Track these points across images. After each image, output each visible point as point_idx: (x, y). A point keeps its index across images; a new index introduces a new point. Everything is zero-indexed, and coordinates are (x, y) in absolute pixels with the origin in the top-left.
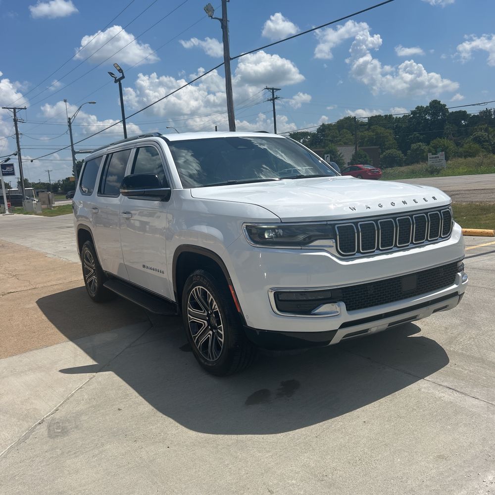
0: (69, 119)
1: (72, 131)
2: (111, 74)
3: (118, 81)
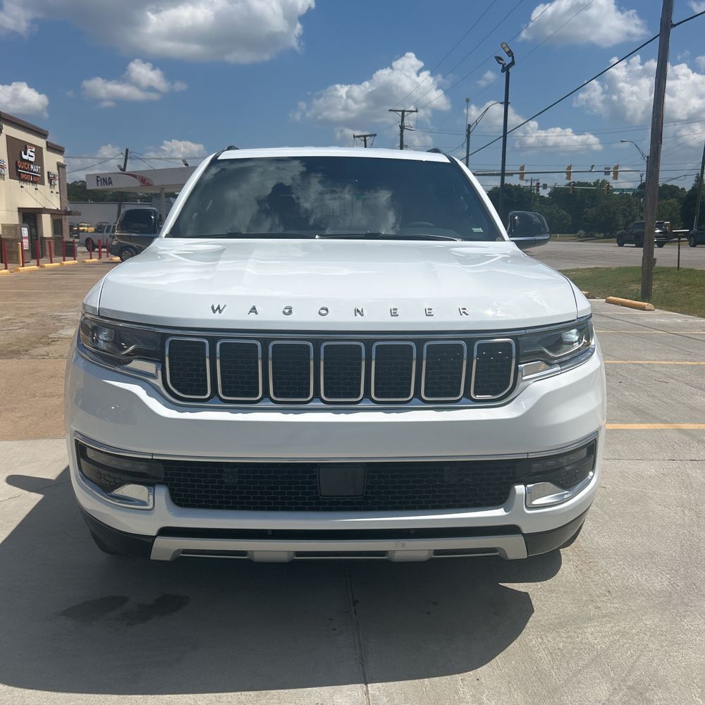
0: (469, 126)
1: (470, 143)
2: (499, 59)
3: (506, 69)
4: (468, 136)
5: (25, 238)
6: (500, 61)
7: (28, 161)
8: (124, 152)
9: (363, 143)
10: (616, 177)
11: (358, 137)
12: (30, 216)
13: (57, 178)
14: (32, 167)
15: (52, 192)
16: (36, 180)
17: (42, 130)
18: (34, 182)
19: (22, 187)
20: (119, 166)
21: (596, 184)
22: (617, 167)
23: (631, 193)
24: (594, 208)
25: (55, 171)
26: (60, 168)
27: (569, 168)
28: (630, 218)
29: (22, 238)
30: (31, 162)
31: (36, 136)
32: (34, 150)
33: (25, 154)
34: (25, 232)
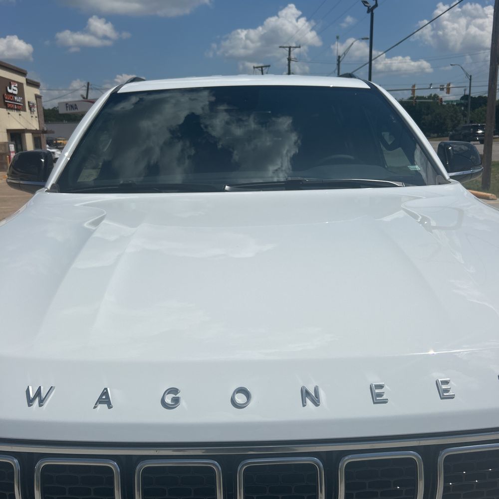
0: (339, 57)
2: (365, 2)
3: (371, 10)
4: (338, 64)
5: (13, 152)
6: (366, 4)
7: (12, 94)
8: (86, 85)
9: (260, 72)
10: (448, 92)
11: (257, 67)
12: (16, 136)
13: (36, 106)
14: (16, 98)
15: (32, 117)
16: (20, 108)
17: (22, 70)
18: (18, 110)
19: (9, 114)
20: (82, 96)
21: (430, 97)
22: (449, 85)
23: (455, 104)
24: (429, 116)
25: (33, 101)
26: (37, 99)
27: (414, 86)
28: (456, 122)
29: (10, 152)
30: (15, 95)
31: (18, 75)
32: (16, 85)
33: (10, 88)
34: (12, 148)
